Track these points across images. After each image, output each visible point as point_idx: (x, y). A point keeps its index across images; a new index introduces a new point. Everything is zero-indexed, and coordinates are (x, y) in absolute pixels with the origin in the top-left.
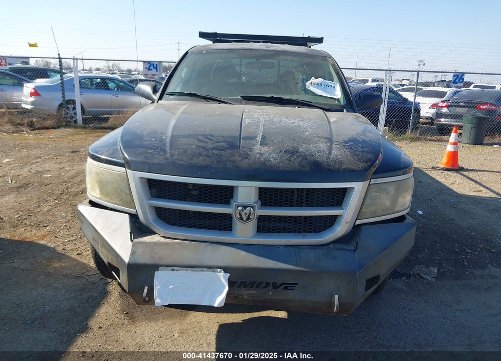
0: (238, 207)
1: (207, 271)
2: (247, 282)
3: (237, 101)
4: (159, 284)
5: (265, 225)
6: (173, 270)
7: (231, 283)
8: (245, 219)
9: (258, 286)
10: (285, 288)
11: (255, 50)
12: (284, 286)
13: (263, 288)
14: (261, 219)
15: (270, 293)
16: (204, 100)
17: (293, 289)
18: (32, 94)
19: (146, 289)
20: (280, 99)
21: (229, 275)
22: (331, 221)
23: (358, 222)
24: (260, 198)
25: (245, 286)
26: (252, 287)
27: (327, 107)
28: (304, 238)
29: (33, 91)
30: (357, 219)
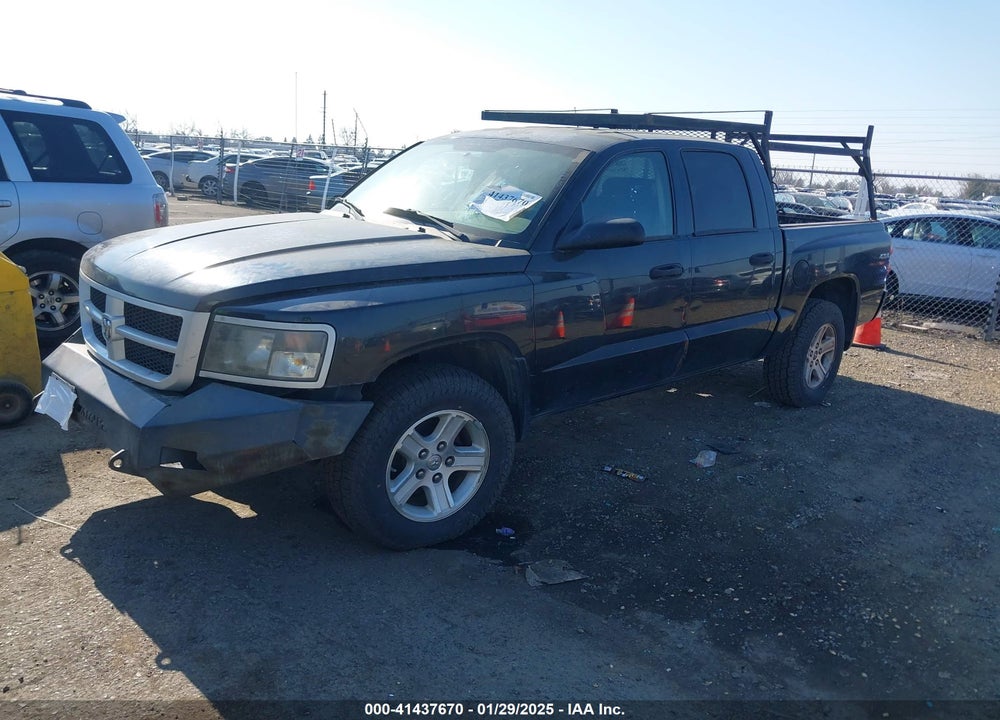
6: (57, 379)
21: (76, 396)
24: (125, 314)
28: (148, 375)
30: (199, 368)
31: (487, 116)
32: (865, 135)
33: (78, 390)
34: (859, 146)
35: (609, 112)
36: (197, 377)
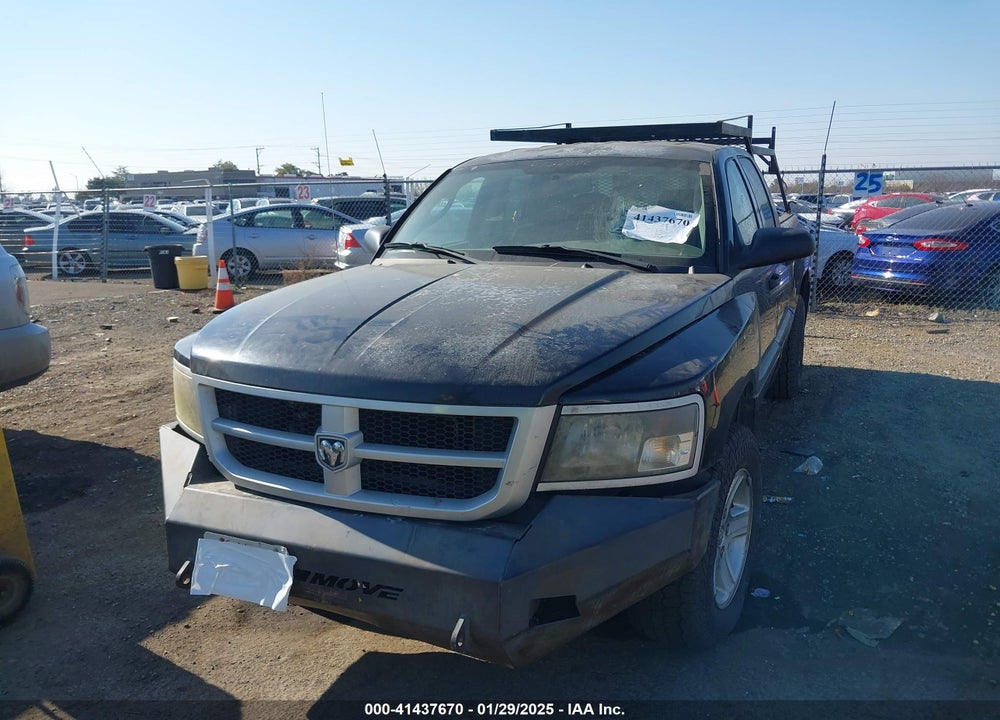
0: (322, 440)
1: (265, 548)
2: (324, 575)
3: (484, 257)
4: (203, 557)
5: (376, 477)
6: (222, 540)
7: (299, 574)
8: (333, 463)
9: (341, 585)
10: (383, 595)
11: (562, 158)
12: (379, 591)
13: (348, 589)
14: (367, 466)
15: (360, 600)
16: (434, 255)
17: (396, 599)
18: (348, 244)
19: (187, 563)
20: (559, 249)
21: (295, 559)
22: (487, 480)
23: (542, 487)
24: (362, 428)
25: (322, 583)
26: (331, 585)
27: (645, 265)
28: (436, 505)
29: (349, 239)
30: (538, 479)
31: (497, 135)
32: (770, 136)
33: (292, 549)
34: (766, 146)
35: (564, 127)
36: (534, 494)
